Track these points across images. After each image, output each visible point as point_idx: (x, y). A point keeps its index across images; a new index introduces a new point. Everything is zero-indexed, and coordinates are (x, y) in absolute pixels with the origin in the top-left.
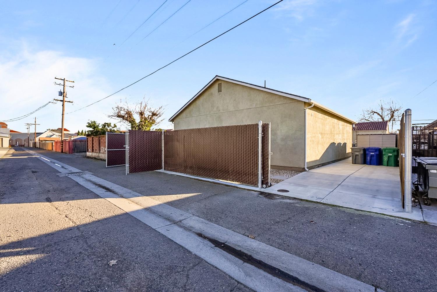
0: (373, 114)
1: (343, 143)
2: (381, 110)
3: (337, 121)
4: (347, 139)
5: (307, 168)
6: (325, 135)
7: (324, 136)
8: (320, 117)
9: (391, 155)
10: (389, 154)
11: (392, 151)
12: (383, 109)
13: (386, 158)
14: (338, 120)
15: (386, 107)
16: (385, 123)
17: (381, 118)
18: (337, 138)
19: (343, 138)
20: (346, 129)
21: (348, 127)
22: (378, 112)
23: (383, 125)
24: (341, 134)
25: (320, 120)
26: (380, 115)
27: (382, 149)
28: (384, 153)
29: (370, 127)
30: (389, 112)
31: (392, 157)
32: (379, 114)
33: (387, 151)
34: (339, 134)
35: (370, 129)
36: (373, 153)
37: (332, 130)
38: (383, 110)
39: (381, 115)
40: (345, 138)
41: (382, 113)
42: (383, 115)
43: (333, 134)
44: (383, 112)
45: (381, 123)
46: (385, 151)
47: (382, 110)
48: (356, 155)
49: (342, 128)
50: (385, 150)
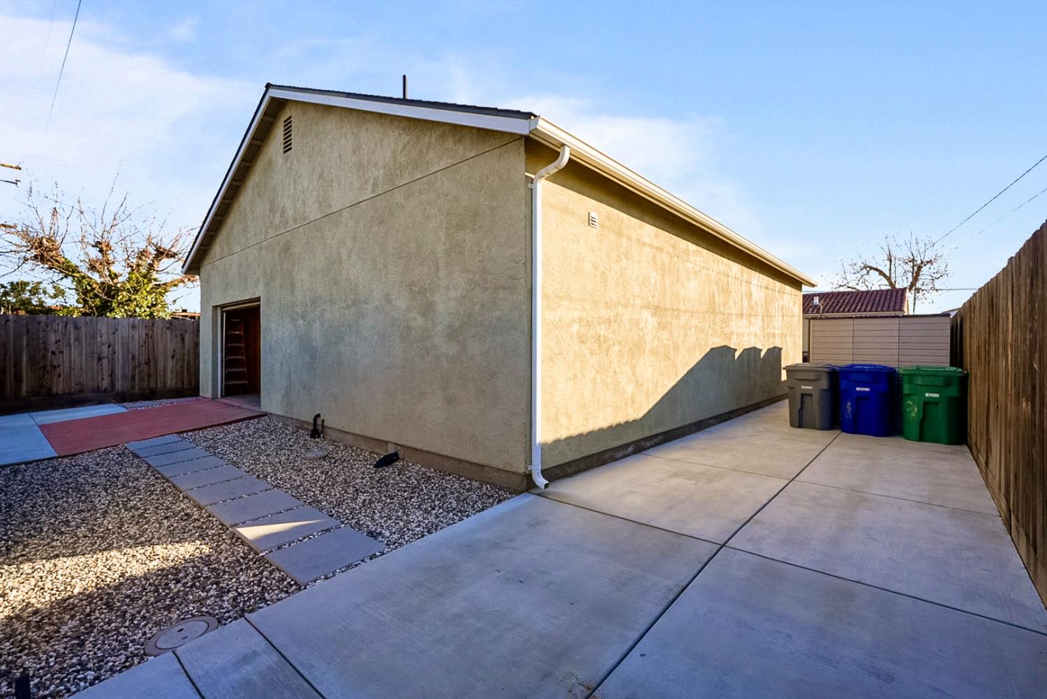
0: (868, 272)
1: (769, 350)
2: (888, 262)
3: (742, 270)
4: (783, 336)
5: (545, 473)
6: (678, 317)
7: (674, 322)
8: (647, 240)
9: (937, 396)
10: (927, 395)
11: (941, 384)
12: (893, 258)
13: (916, 409)
14: (745, 268)
15: (901, 253)
16: (900, 293)
17: (887, 283)
18: (741, 331)
19: (766, 331)
20: (781, 302)
21: (787, 297)
22: (879, 268)
23: (893, 299)
24: (760, 318)
25: (647, 249)
26: (885, 276)
27: (901, 371)
28: (906, 389)
29: (860, 305)
30: (909, 267)
31: (940, 406)
32: (881, 273)
33: (919, 381)
34: (750, 316)
35: (858, 308)
36: (867, 389)
37: (719, 299)
38: (893, 263)
39: (888, 274)
40: (777, 332)
41: (890, 270)
42: (893, 275)
43: (719, 316)
44: (893, 266)
45: (889, 293)
46: (911, 382)
47: (891, 261)
48: (803, 395)
49: (763, 295)
50: (912, 375)
